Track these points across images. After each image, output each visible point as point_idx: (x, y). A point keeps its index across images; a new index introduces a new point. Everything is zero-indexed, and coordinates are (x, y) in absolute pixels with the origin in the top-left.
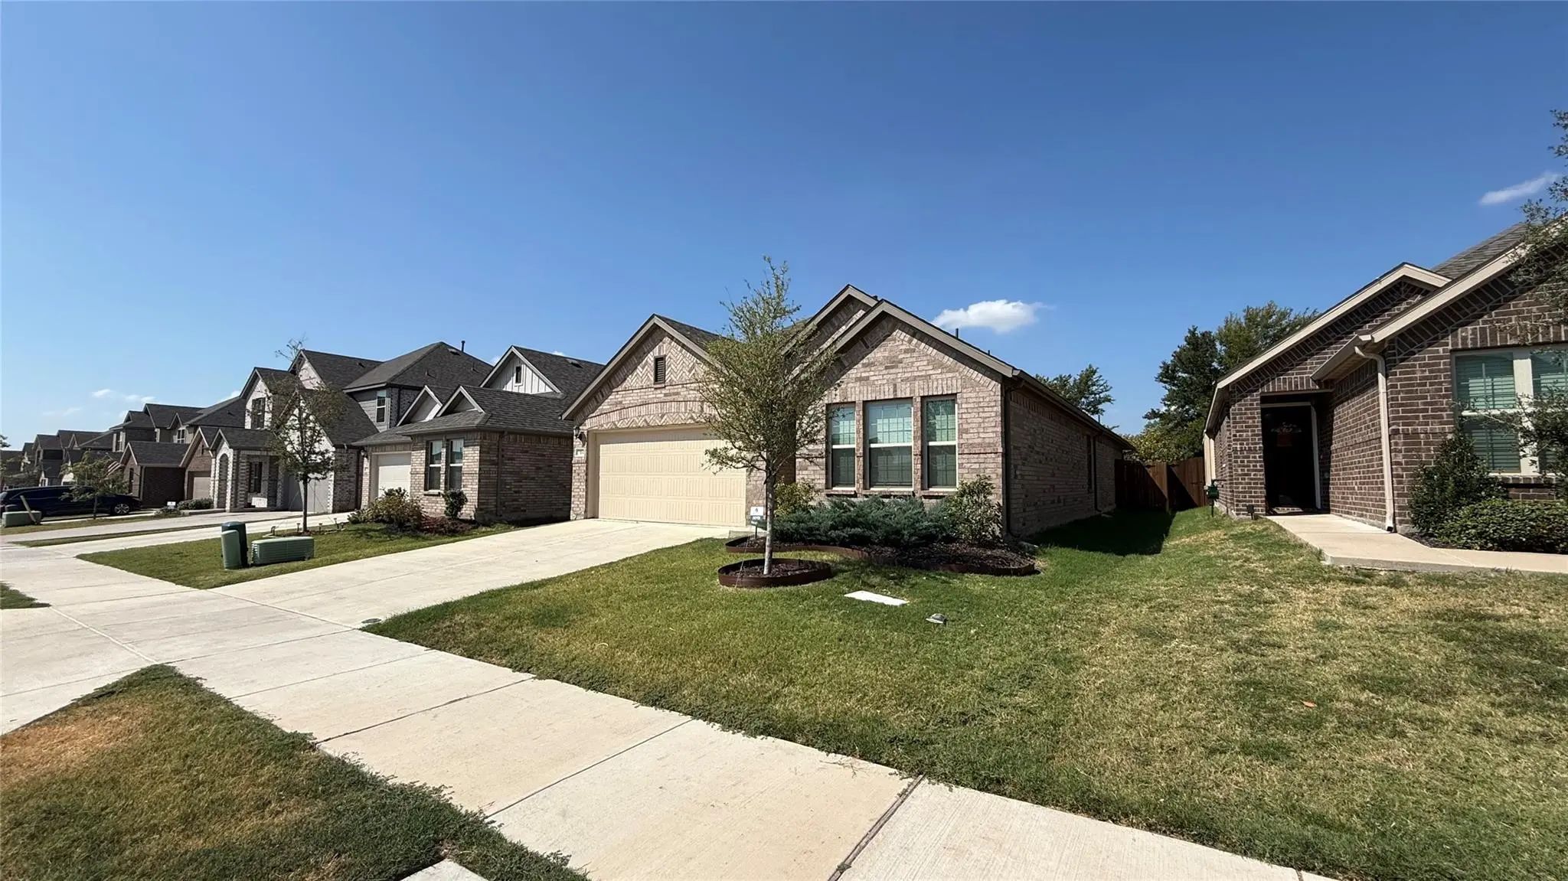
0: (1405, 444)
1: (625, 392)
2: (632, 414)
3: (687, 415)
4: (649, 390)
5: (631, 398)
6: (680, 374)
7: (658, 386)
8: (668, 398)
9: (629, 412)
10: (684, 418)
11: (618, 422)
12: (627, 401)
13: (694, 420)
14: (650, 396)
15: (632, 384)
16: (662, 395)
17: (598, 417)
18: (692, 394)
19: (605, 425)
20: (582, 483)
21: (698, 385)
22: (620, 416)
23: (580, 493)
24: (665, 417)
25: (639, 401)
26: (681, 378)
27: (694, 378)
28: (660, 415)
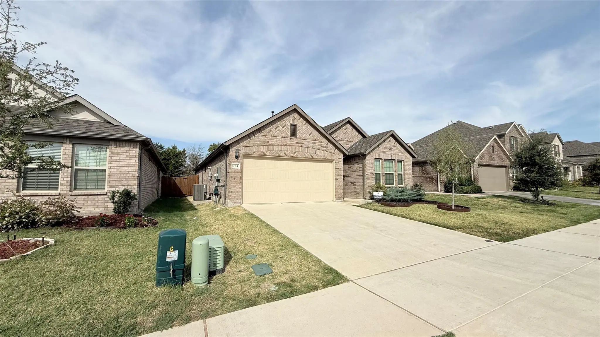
1: (271, 137)
2: (276, 149)
3: (308, 154)
4: (287, 139)
5: (275, 141)
6: (304, 135)
7: (292, 138)
8: (298, 144)
9: (274, 148)
10: (306, 155)
11: (267, 152)
12: (272, 142)
13: (312, 156)
14: (287, 142)
15: (276, 134)
16: (294, 143)
17: (251, 147)
18: (311, 145)
19: (256, 152)
20: (238, 184)
21: (313, 141)
22: (268, 148)
23: (237, 190)
24: (297, 153)
25: (281, 143)
26: (305, 137)
27: (312, 138)
28: (294, 152)
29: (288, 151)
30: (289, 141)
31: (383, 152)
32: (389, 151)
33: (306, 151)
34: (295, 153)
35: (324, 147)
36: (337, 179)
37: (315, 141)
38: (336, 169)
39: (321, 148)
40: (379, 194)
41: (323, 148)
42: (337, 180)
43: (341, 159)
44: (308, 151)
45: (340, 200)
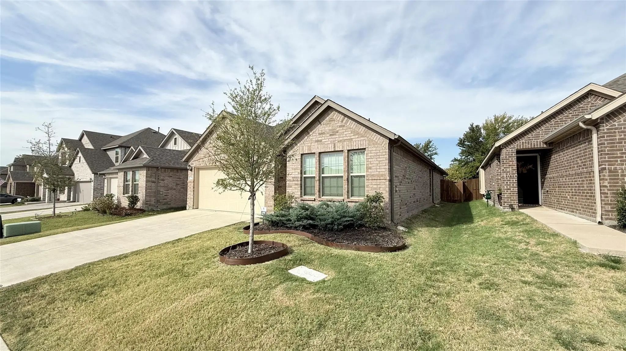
0: (609, 176)
1: (210, 149)
5: (214, 151)
9: (213, 158)
11: (208, 163)
12: (212, 153)
15: (214, 144)
17: (198, 160)
19: (202, 164)
22: (209, 160)
25: (217, 153)
29: (223, 159)
31: (317, 141)
42: (267, 189)
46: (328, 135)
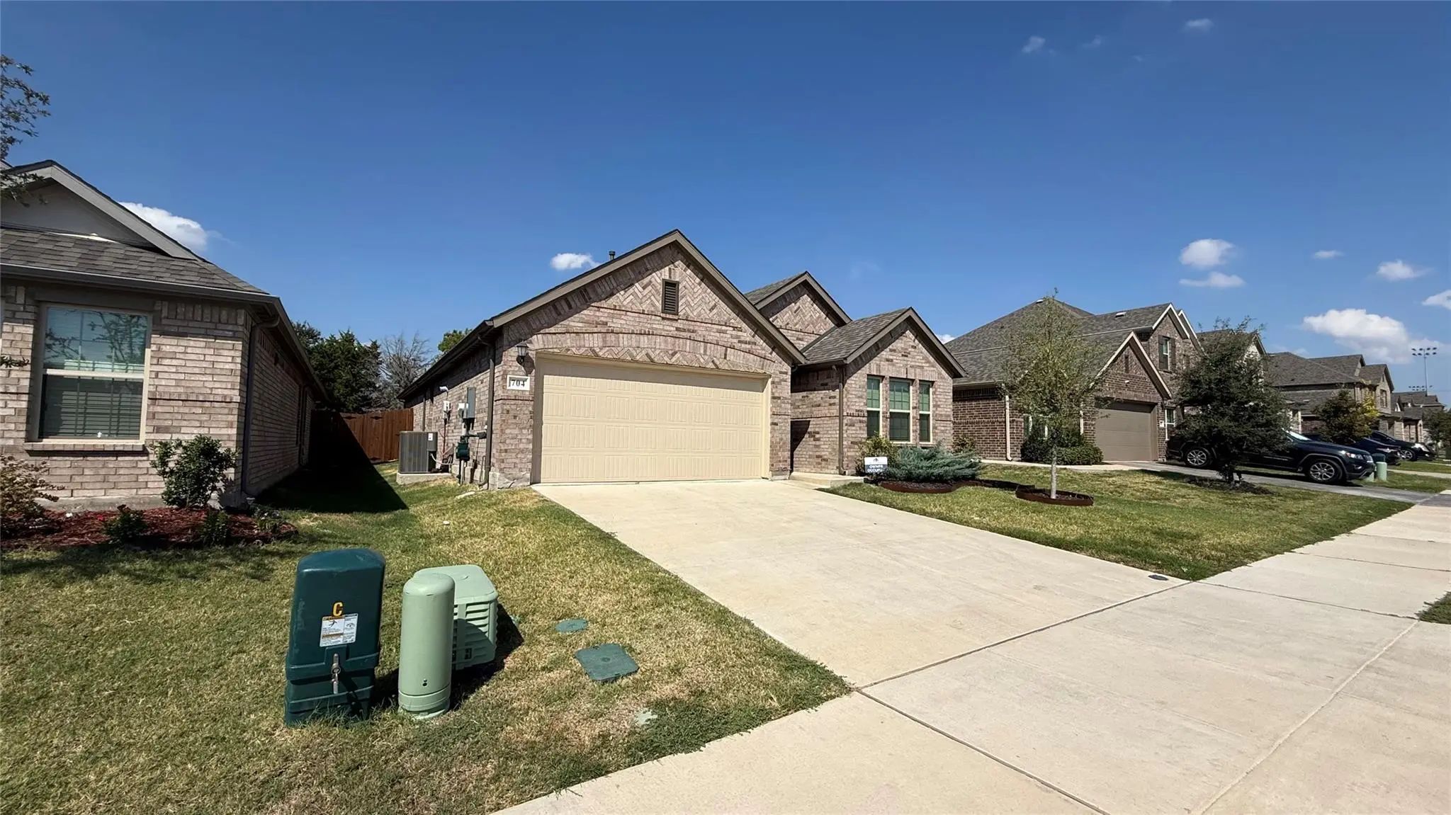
1: (612, 311)
2: (626, 343)
3: (706, 357)
4: (653, 317)
5: (624, 322)
6: (698, 310)
7: (668, 316)
8: (681, 333)
9: (621, 339)
10: (702, 360)
11: (601, 349)
12: (616, 324)
13: (715, 365)
14: (654, 326)
15: (625, 303)
16: (672, 329)
17: (559, 336)
18: (713, 336)
19: (574, 349)
20: (525, 431)
21: (720, 327)
22: (604, 341)
23: (521, 446)
24: (678, 355)
25: (638, 328)
26: (699, 315)
27: (716, 319)
28: (670, 352)
29: (657, 349)
30: (658, 325)
31: (888, 360)
32: (901, 358)
33: (702, 352)
34: (673, 355)
35: (746, 343)
36: (776, 424)
37: (724, 328)
38: (774, 398)
39: (738, 346)
40: (877, 463)
41: (743, 346)
42: (776, 427)
43: (786, 373)
44: (705, 351)
45: (783, 477)
46: (900, 355)
